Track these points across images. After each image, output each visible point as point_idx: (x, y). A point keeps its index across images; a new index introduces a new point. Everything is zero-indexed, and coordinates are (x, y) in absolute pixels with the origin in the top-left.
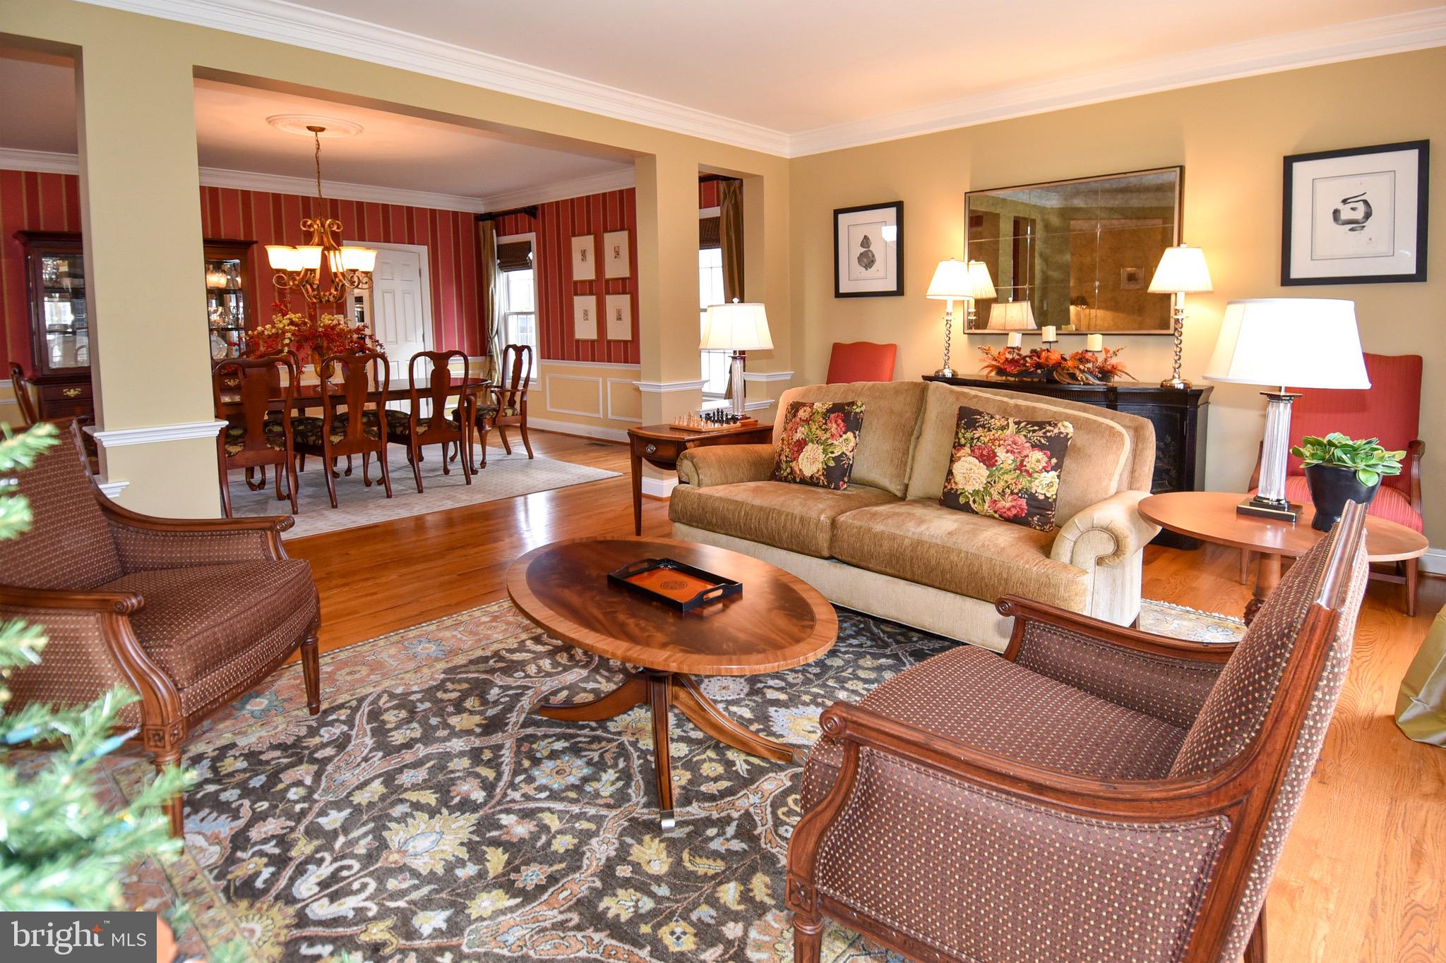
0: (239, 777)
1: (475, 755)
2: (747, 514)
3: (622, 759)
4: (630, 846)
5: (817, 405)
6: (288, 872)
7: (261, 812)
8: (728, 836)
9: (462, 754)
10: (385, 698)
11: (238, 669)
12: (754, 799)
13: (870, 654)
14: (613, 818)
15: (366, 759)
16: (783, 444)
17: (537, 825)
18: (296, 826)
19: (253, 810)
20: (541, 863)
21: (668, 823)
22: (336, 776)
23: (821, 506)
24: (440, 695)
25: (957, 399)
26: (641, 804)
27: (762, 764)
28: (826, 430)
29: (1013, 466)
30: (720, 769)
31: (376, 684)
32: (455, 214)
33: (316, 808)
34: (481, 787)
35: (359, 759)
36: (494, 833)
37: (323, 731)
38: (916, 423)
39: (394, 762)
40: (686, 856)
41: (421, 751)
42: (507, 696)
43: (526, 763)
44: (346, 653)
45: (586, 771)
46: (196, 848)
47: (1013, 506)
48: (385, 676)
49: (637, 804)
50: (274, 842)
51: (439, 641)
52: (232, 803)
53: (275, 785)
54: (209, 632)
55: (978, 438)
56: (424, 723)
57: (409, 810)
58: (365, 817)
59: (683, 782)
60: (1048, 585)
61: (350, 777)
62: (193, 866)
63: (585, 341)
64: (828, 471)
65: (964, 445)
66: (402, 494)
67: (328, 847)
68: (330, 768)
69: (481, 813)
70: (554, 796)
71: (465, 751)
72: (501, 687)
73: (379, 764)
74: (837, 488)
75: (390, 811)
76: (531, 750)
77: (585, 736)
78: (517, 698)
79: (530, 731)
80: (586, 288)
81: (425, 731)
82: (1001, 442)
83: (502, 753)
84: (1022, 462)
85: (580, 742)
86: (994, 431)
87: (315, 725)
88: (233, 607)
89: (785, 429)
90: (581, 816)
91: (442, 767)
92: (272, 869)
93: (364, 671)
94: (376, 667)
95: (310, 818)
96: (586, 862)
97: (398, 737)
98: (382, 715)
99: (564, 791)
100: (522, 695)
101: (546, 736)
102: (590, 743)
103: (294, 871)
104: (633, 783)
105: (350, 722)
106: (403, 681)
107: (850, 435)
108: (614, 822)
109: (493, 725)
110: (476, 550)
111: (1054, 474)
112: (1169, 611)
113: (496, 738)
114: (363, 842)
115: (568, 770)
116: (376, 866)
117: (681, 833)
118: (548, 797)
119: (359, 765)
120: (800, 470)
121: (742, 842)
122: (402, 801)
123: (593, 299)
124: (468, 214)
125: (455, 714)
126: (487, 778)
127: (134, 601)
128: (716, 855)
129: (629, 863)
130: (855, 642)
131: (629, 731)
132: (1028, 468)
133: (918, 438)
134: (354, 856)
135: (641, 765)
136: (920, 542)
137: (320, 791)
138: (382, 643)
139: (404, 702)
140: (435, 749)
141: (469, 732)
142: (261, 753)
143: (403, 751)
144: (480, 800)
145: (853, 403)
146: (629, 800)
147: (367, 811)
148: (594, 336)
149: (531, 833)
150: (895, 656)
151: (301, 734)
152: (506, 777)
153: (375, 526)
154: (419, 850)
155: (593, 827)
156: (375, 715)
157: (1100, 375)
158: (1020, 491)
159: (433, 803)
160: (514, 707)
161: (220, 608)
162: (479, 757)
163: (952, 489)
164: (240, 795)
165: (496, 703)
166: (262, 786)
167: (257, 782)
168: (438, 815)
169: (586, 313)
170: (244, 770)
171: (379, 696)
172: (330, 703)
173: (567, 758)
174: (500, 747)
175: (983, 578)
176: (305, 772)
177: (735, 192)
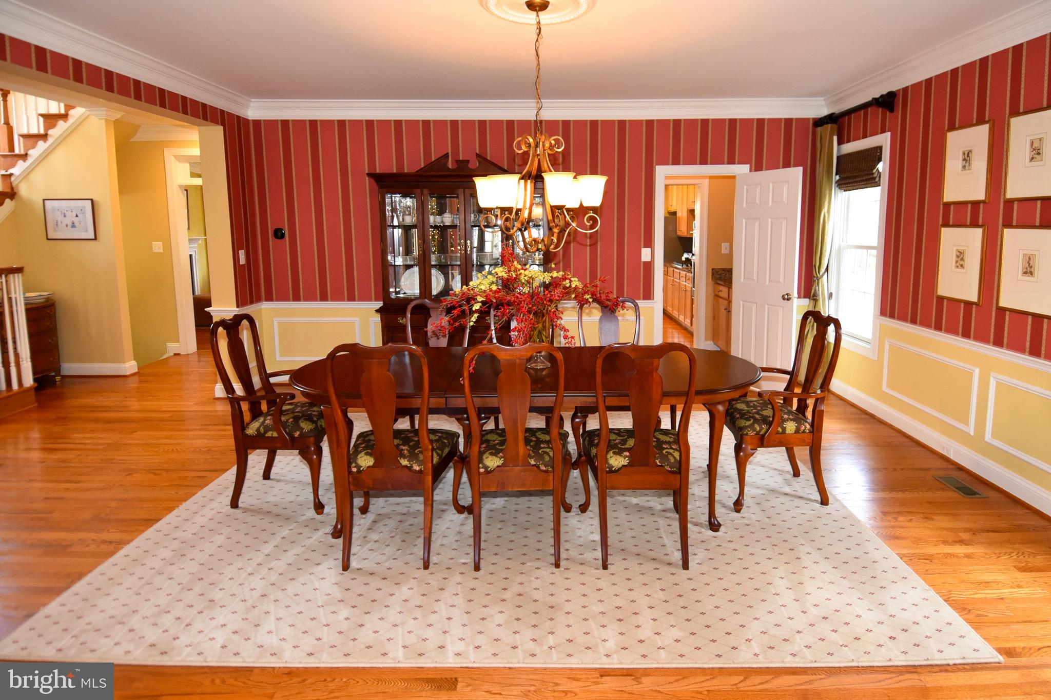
63: (956, 301)
80: (965, 214)
123: (976, 235)
124: (806, 120)
148: (973, 296)
169: (961, 256)
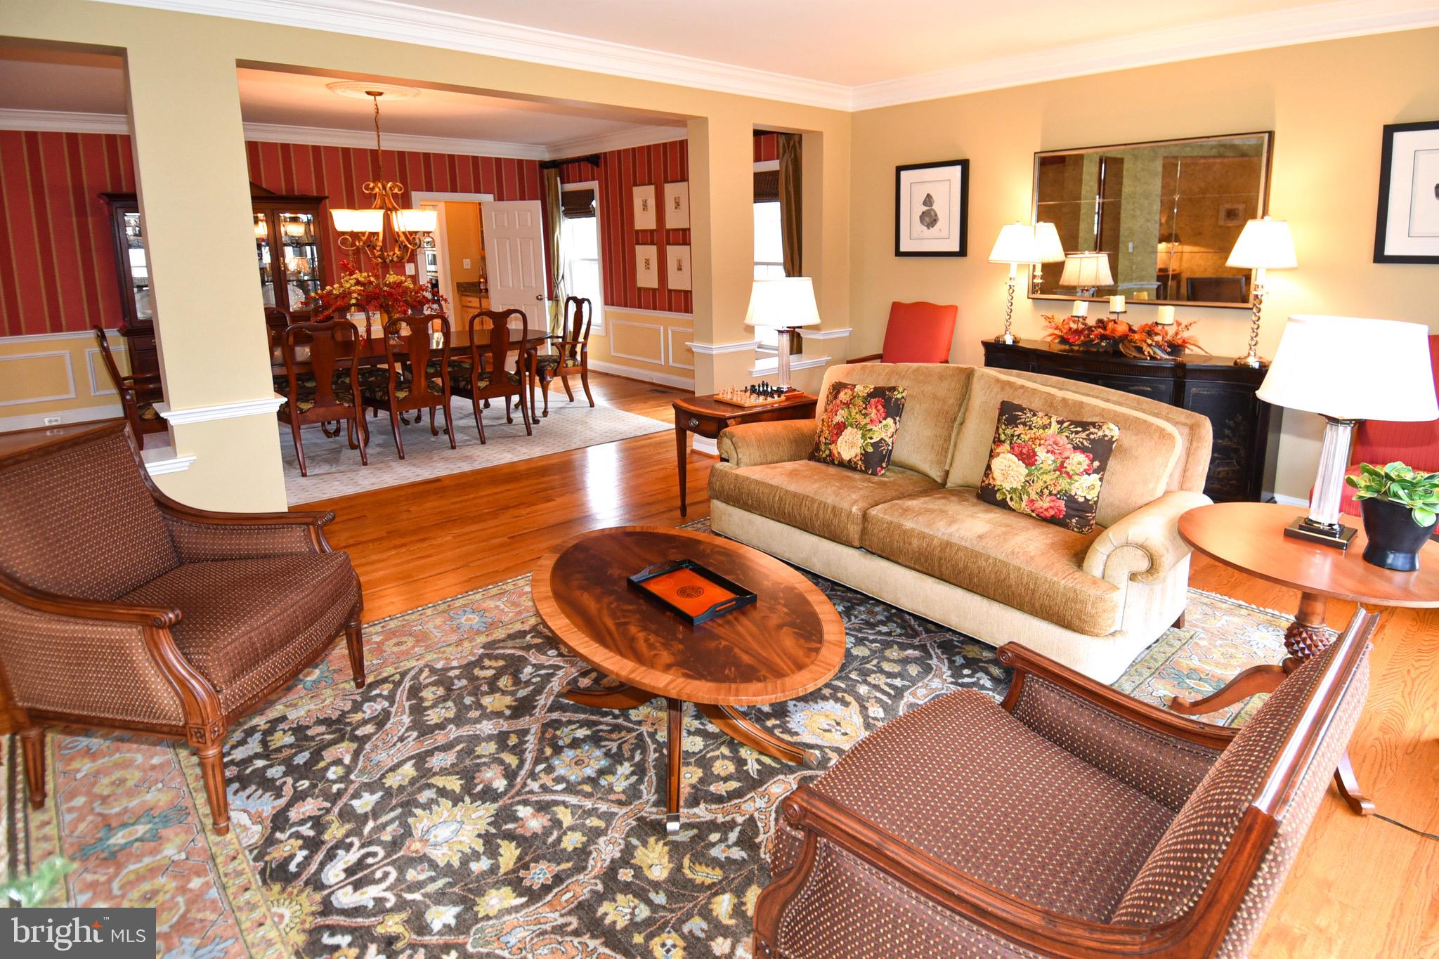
0: (286, 753)
1: (501, 739)
2: (781, 499)
3: (639, 752)
4: (635, 847)
5: (858, 388)
6: (320, 856)
7: (301, 791)
8: (730, 842)
9: (490, 738)
10: (426, 673)
11: (276, 666)
12: (760, 803)
13: (898, 643)
14: (623, 816)
15: (401, 739)
16: (823, 425)
17: (551, 820)
18: (331, 808)
19: (295, 788)
20: (549, 861)
21: (672, 826)
22: (373, 756)
23: (854, 496)
24: (477, 672)
25: (1003, 389)
26: (650, 803)
27: (773, 764)
28: (865, 415)
29: (1052, 467)
30: (731, 768)
31: (421, 656)
32: (520, 162)
33: (351, 791)
34: (503, 775)
35: (395, 739)
36: (510, 826)
37: (366, 706)
38: (959, 410)
39: (428, 744)
40: (686, 862)
41: (453, 732)
42: (538, 675)
43: (548, 751)
44: (395, 621)
45: (604, 763)
46: (240, 826)
47: (1051, 507)
48: (428, 648)
49: (648, 802)
50: (309, 824)
51: (481, 612)
52: (277, 780)
53: (317, 762)
54: (246, 637)
55: (1019, 436)
56: (459, 703)
57: (434, 796)
58: (394, 802)
59: (694, 780)
60: (1075, 601)
61: (384, 758)
62: (236, 846)
63: (647, 290)
64: (866, 456)
65: (1004, 442)
66: (466, 444)
67: (357, 832)
68: (368, 747)
69: (501, 803)
70: (571, 789)
71: (493, 735)
72: (534, 665)
73: (412, 746)
74: (874, 474)
75: (418, 796)
76: (555, 737)
77: (607, 724)
78: (547, 678)
79: (555, 715)
80: (647, 237)
81: (459, 711)
82: (1042, 442)
83: (526, 739)
84: (1062, 463)
85: (601, 731)
86: (1035, 430)
87: (359, 699)
88: (270, 610)
89: (826, 410)
90: (592, 812)
91: (469, 752)
92: (305, 853)
93: (410, 641)
94: (421, 638)
95: (344, 800)
96: (591, 862)
97: (433, 717)
98: (421, 691)
99: (580, 783)
100: (552, 675)
101: (570, 722)
102: (611, 732)
103: (325, 856)
104: (646, 779)
105: (391, 698)
106: (445, 655)
107: (890, 421)
108: (624, 820)
109: (522, 708)
110: (528, 510)
111: (1096, 477)
112: (1221, 605)
113: (524, 722)
114: (389, 829)
115: (586, 761)
116: (399, 855)
117: (685, 836)
118: (565, 789)
119: (394, 745)
120: (839, 453)
121: (742, 849)
122: (429, 786)
123: (653, 249)
125: (488, 693)
126: (510, 765)
127: (171, 615)
128: (714, 862)
129: (633, 867)
130: (884, 629)
131: (650, 722)
132: (1068, 470)
133: (961, 424)
134: (380, 843)
135: (656, 760)
136: (948, 544)
137: (356, 772)
138: (429, 612)
139: (443, 679)
140: (466, 731)
141: (499, 714)
142: (308, 727)
143: (437, 732)
144: (501, 789)
145: (894, 389)
146: (640, 798)
147: (397, 795)
148: (655, 285)
149: (544, 827)
150: (923, 648)
151: (346, 709)
152: (527, 766)
153: (437, 480)
154: (439, 839)
155: (602, 824)
156: (414, 692)
157: (1169, 350)
158: (1059, 493)
159: (458, 790)
160: (544, 688)
161: (258, 612)
162: (505, 741)
163: (989, 484)
164: (284, 773)
165: (528, 683)
166: (305, 763)
167: (301, 759)
168: (461, 803)
169: (647, 262)
170: (291, 746)
171: (421, 671)
172: (375, 677)
173: (587, 747)
174: (525, 732)
175: (1010, 586)
176: (344, 751)
177: (794, 145)
